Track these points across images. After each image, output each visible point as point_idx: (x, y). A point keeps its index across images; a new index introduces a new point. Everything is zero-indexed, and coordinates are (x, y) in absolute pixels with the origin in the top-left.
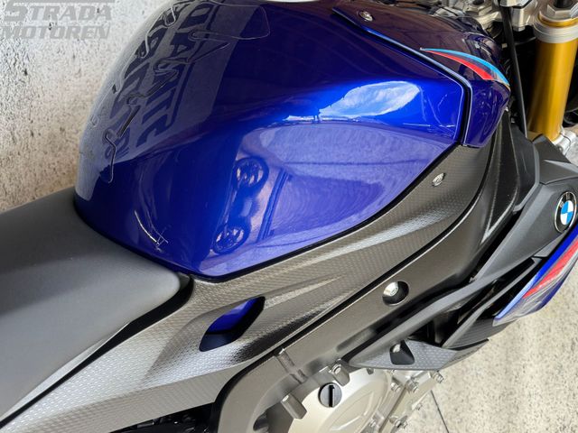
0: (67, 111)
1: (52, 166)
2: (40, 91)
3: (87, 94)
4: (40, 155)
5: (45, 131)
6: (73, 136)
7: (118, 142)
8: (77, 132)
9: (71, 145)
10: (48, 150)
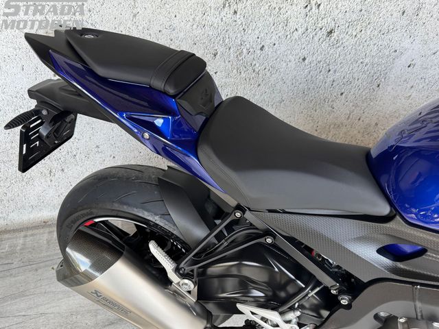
0: (387, 115)
1: (357, 141)
2: (379, 98)
3: (405, 111)
4: (356, 132)
5: (367, 121)
6: (380, 131)
7: (406, 137)
8: (384, 129)
9: (375, 135)
10: (362, 131)
